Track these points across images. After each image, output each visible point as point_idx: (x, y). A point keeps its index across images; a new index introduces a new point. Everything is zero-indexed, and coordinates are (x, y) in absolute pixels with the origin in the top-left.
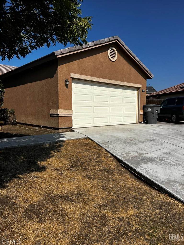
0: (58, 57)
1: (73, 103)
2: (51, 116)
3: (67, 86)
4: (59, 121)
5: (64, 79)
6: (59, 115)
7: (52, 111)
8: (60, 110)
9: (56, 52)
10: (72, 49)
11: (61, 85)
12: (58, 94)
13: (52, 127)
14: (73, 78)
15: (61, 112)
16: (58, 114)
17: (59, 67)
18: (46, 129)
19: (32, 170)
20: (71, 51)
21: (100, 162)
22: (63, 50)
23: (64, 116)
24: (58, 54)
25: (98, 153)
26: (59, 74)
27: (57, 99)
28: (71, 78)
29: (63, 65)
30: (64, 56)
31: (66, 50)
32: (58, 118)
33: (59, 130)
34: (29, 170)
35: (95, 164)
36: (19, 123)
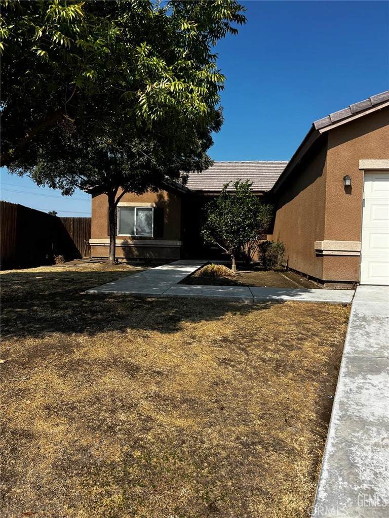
0: (321, 131)
1: (363, 226)
2: (317, 255)
3: (348, 189)
4: (324, 266)
5: (340, 174)
6: (324, 253)
7: (317, 244)
8: (327, 241)
9: (318, 124)
10: (361, 106)
11: (334, 188)
12: (325, 208)
13: (317, 277)
14: (367, 170)
15: (327, 245)
16: (322, 251)
17: (330, 152)
18: (312, 281)
19: (156, 327)
20: (358, 111)
21: (291, 347)
22: (334, 116)
23: (335, 254)
24: (323, 124)
25: (314, 333)
26: (330, 165)
27: (324, 218)
28: (360, 169)
29: (339, 146)
30: (339, 126)
31: (342, 114)
32: (323, 259)
33: (325, 285)
34: (152, 327)
35: (274, 349)
36: (291, 270)
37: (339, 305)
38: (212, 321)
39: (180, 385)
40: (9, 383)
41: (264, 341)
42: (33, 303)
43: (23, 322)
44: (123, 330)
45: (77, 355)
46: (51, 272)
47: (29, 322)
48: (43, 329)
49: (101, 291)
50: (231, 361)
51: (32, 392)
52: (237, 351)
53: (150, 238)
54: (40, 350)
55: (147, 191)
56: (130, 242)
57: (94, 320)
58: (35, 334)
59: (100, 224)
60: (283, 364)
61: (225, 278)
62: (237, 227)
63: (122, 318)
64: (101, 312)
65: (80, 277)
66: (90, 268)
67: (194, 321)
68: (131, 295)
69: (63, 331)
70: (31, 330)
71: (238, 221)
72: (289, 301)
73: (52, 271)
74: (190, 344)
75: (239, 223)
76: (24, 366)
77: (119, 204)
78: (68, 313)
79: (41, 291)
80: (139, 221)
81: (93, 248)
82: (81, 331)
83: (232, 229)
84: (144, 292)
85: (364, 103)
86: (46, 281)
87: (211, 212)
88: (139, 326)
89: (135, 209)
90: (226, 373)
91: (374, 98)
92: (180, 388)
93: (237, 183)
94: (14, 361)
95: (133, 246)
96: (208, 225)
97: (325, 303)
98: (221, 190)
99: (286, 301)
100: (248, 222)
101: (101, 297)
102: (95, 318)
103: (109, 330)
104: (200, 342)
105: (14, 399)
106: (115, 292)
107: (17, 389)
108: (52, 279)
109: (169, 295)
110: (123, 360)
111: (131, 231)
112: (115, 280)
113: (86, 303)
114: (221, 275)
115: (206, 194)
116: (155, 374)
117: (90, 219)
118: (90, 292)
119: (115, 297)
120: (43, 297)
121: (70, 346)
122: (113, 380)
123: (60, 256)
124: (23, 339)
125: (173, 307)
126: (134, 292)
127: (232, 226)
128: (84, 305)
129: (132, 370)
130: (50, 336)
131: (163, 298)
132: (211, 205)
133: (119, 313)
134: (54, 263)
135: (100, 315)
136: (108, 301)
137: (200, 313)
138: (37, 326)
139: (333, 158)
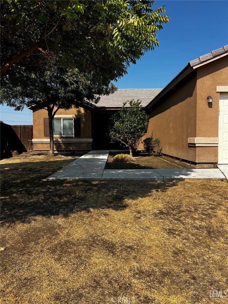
0: (194, 68)
1: (219, 128)
2: (190, 147)
3: (210, 105)
4: (197, 153)
5: (205, 96)
6: (197, 145)
7: (190, 140)
8: (198, 138)
9: (192, 63)
10: (218, 52)
11: (201, 104)
12: (196, 117)
13: (190, 160)
14: (221, 93)
15: (199, 140)
16: (195, 144)
17: (198, 81)
18: (185, 163)
19: (110, 206)
20: (216, 55)
21: (209, 216)
22: (203, 58)
23: (203, 146)
24: (195, 64)
25: (219, 203)
26: (199, 89)
27: (196, 123)
28: (217, 92)
29: (204, 78)
30: (205, 64)
31: (207, 57)
32: (196, 149)
33: (197, 165)
34: (106, 205)
35: (199, 217)
36: (165, 155)
37: (218, 180)
38: (145, 197)
39: (152, 258)
40: (14, 272)
41: (189, 212)
42: (12, 191)
43: (9, 208)
44: (87, 209)
45: (62, 237)
46: (13, 164)
47: (14, 208)
48: (27, 214)
49: (58, 178)
50: (175, 231)
51: (38, 281)
52: (175, 221)
53: (72, 137)
54: (31, 234)
55: (72, 107)
56: (59, 140)
57: (62, 202)
58: (23, 219)
59: (39, 129)
60: (212, 230)
61: (130, 163)
62: (133, 129)
63: (82, 199)
64: (65, 195)
65: (35, 167)
66: (38, 159)
67: (133, 199)
68: (80, 180)
69: (43, 214)
70: (18, 215)
71: (134, 126)
72: (187, 179)
73: (14, 162)
74: (139, 218)
75: (135, 127)
76: (22, 252)
77: (55, 116)
78: (41, 198)
79: (14, 180)
80: (64, 127)
81: (35, 145)
82: (56, 213)
83: (130, 131)
84: (88, 177)
85: (220, 50)
86: (13, 171)
87: (116, 121)
88: (98, 206)
89: (62, 119)
90: (178, 242)
91: (226, 47)
92: (153, 262)
93: (131, 102)
94: (12, 247)
95: (61, 142)
96: (114, 129)
97: (210, 179)
98: (122, 106)
99: (185, 179)
100: (140, 126)
101: (60, 182)
102: (62, 201)
103: (78, 211)
104: (145, 215)
105: (24, 290)
106: (68, 178)
107: (23, 278)
108: (16, 169)
109: (106, 178)
110: (99, 238)
111: (59, 133)
112: (61, 168)
113: (51, 189)
114: (127, 161)
115: (107, 109)
116: (129, 250)
117: (32, 127)
118: (49, 179)
119: (69, 182)
120: (17, 185)
121: (53, 228)
122: (100, 259)
123: (15, 151)
124: (13, 224)
125: (114, 188)
126: (81, 178)
127: (131, 129)
128: (50, 190)
129: (110, 248)
130: (35, 220)
131: (103, 181)
132: (116, 116)
133: (78, 195)
134: (12, 156)
135: (65, 198)
136: (66, 186)
137: (134, 192)
138: (22, 211)
139: (201, 85)
